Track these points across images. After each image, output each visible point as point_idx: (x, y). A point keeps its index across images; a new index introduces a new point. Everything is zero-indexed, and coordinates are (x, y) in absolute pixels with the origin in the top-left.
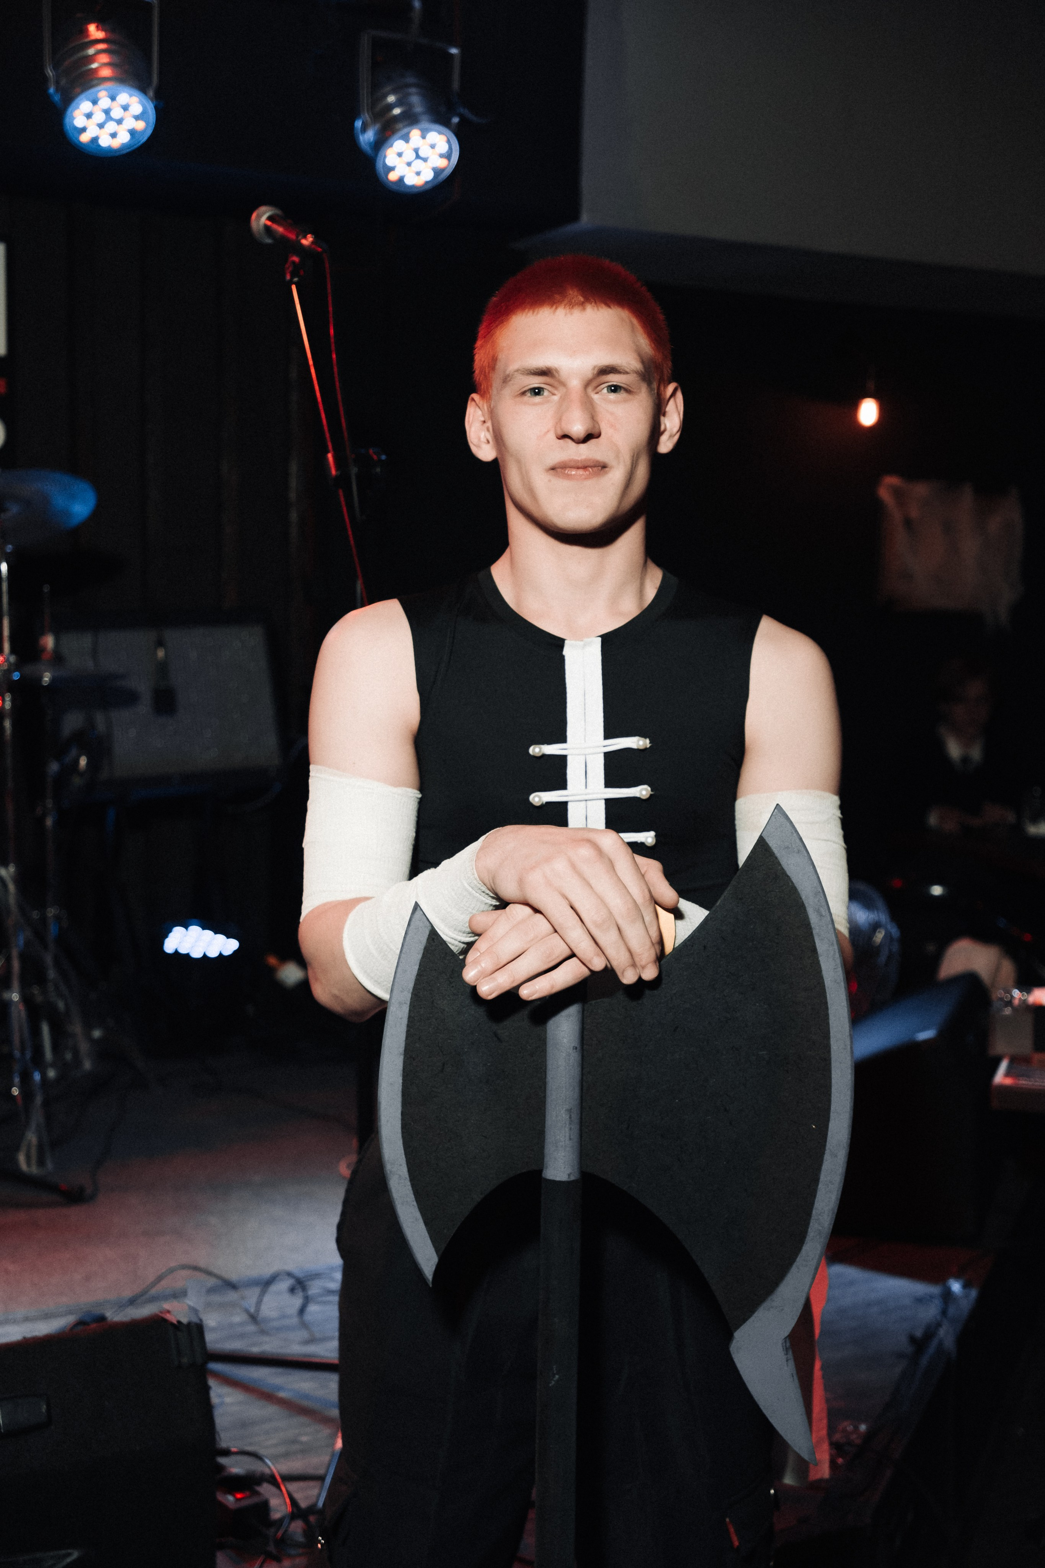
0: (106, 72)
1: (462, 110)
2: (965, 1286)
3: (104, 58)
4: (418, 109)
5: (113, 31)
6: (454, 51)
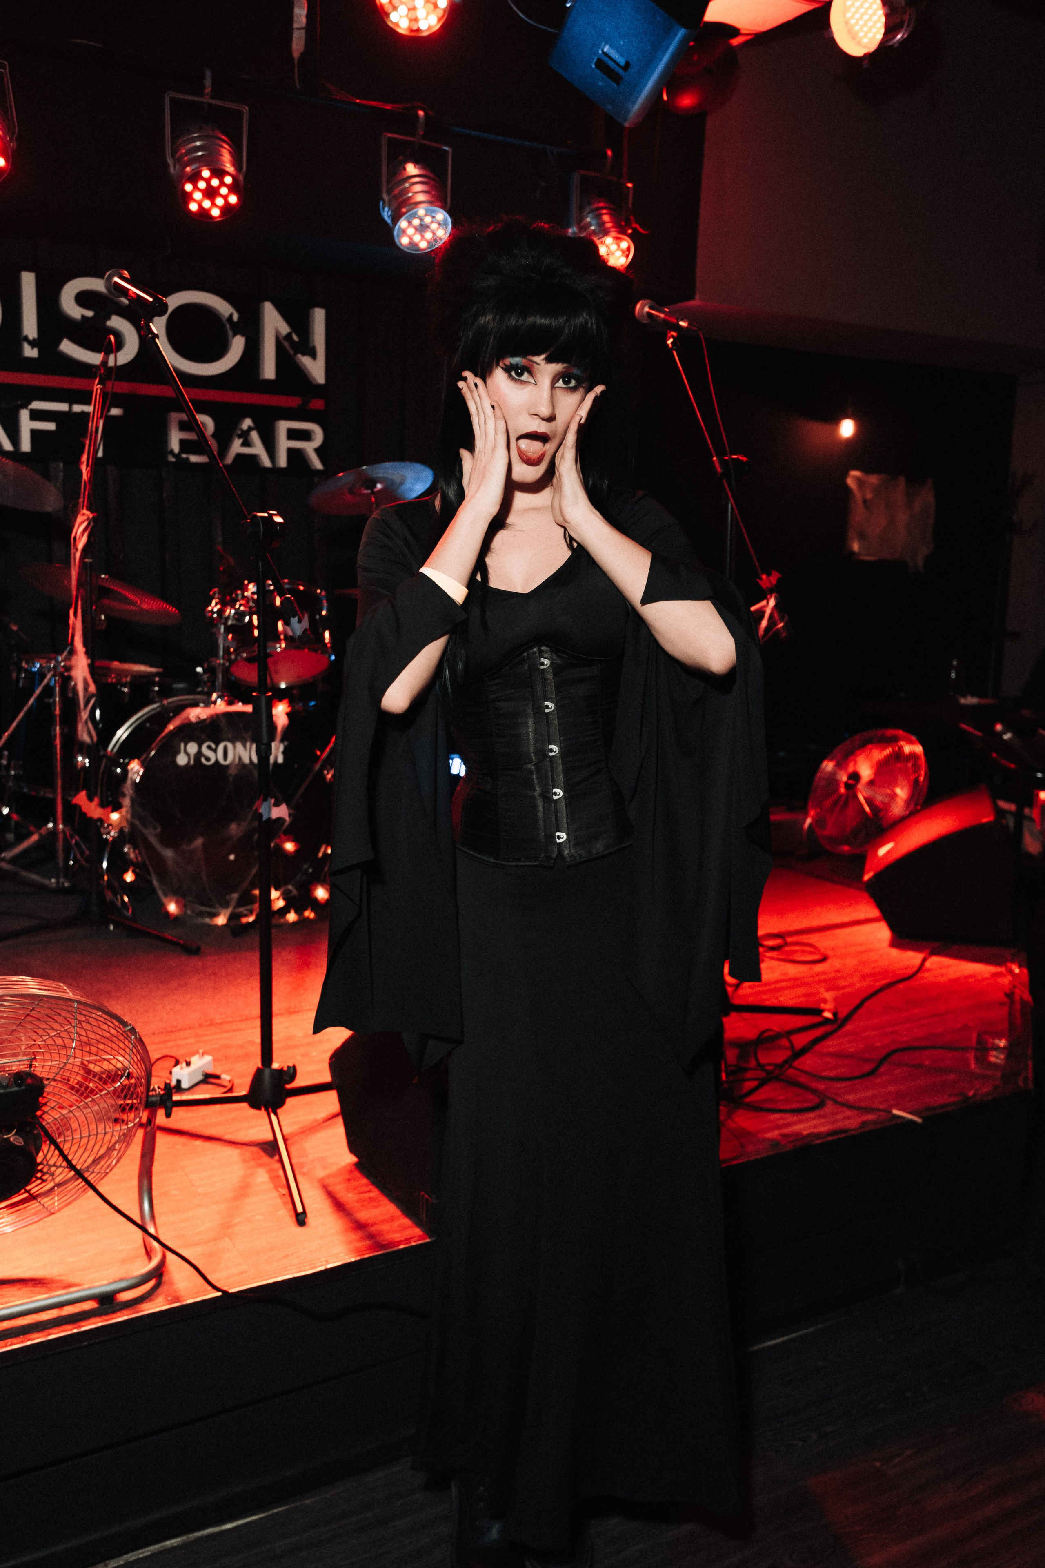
0: (421, 197)
1: (635, 225)
2: (1020, 967)
3: (418, 188)
4: (609, 225)
5: (423, 168)
6: (630, 185)
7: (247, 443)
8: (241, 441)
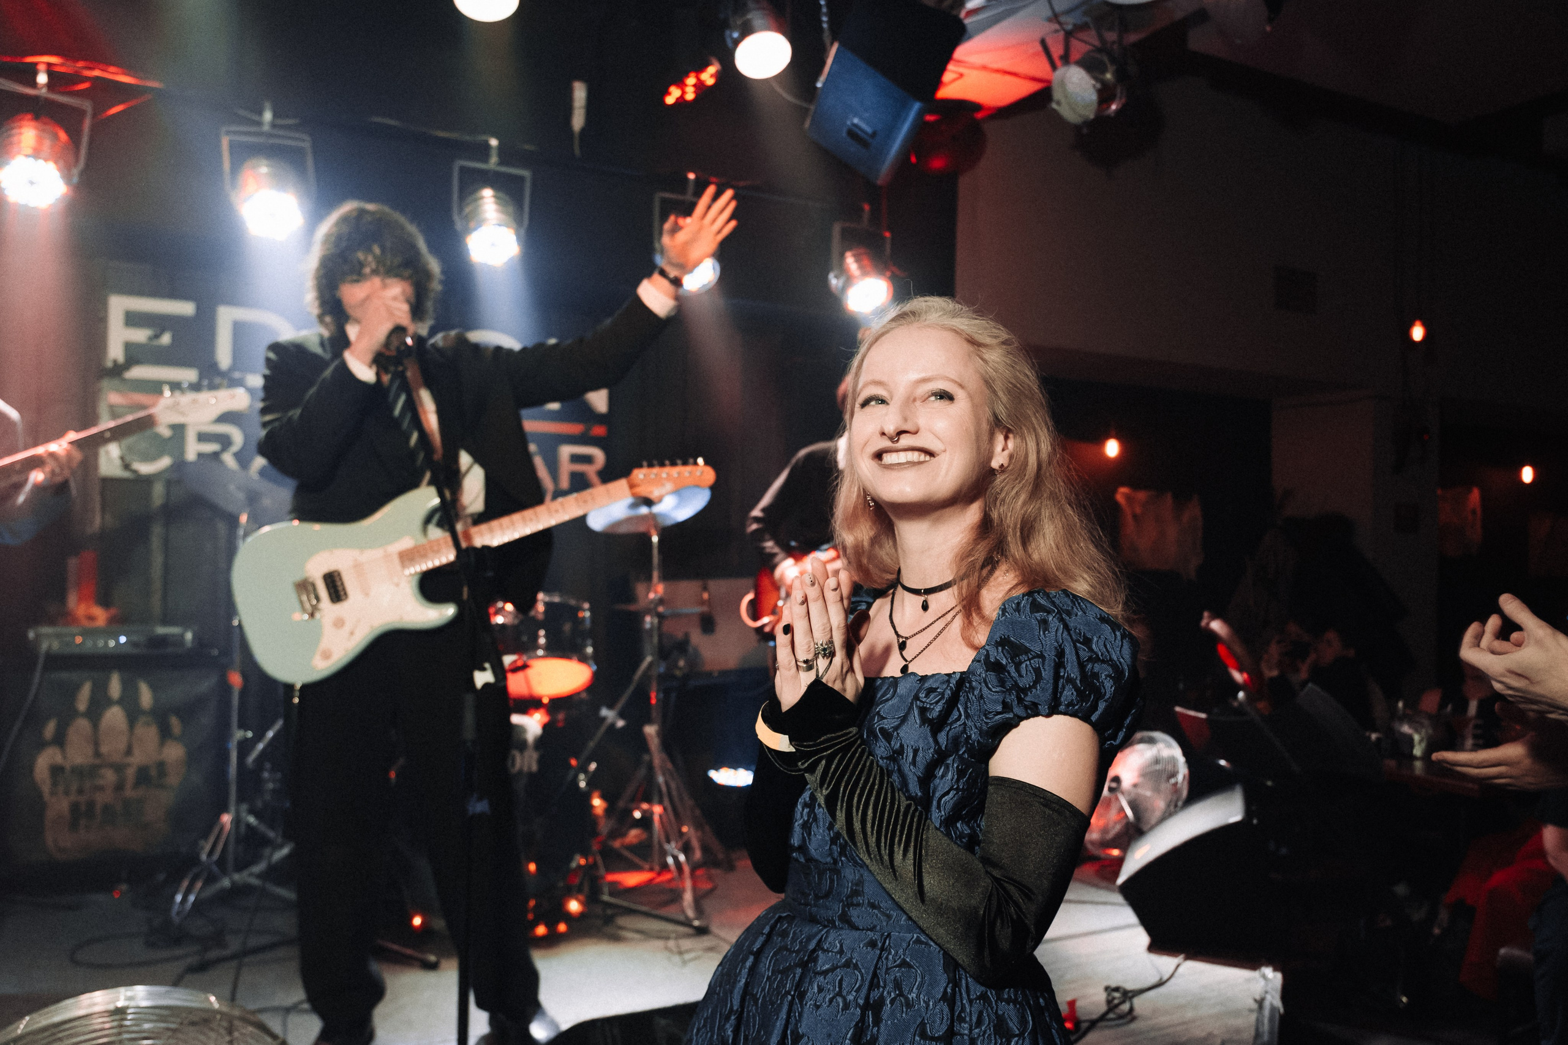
1: (892, 268)
4: (867, 267)
6: (887, 234)
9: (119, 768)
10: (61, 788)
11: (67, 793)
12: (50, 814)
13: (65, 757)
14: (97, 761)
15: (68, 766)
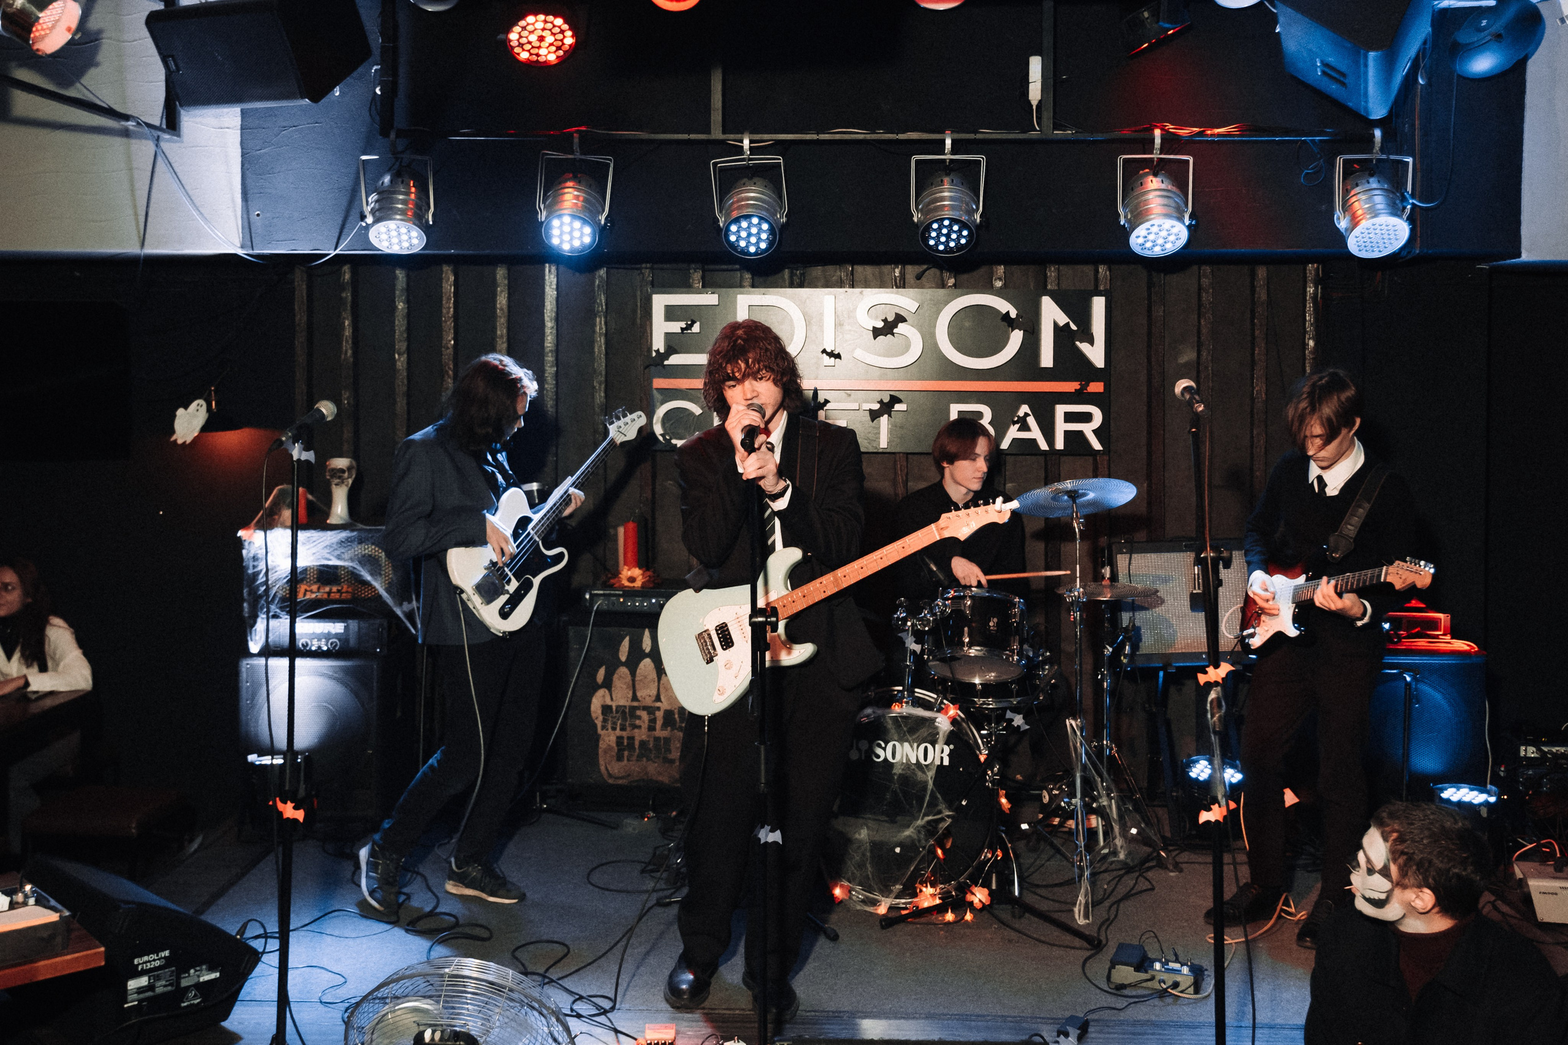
6: (1408, 159)
7: (1025, 427)
8: (1017, 426)
9: (651, 710)
10: (609, 726)
11: (614, 729)
12: (602, 745)
13: (612, 699)
14: (635, 704)
15: (614, 705)
